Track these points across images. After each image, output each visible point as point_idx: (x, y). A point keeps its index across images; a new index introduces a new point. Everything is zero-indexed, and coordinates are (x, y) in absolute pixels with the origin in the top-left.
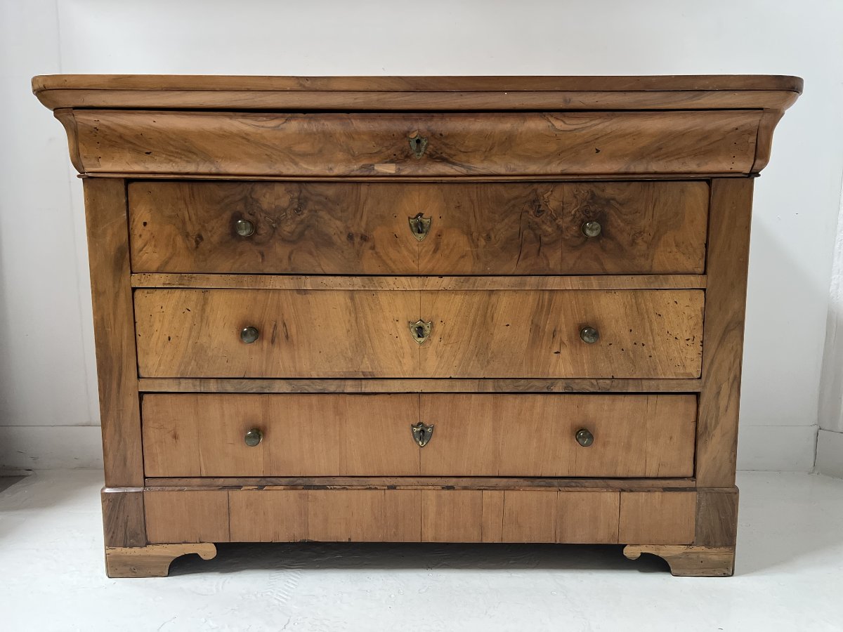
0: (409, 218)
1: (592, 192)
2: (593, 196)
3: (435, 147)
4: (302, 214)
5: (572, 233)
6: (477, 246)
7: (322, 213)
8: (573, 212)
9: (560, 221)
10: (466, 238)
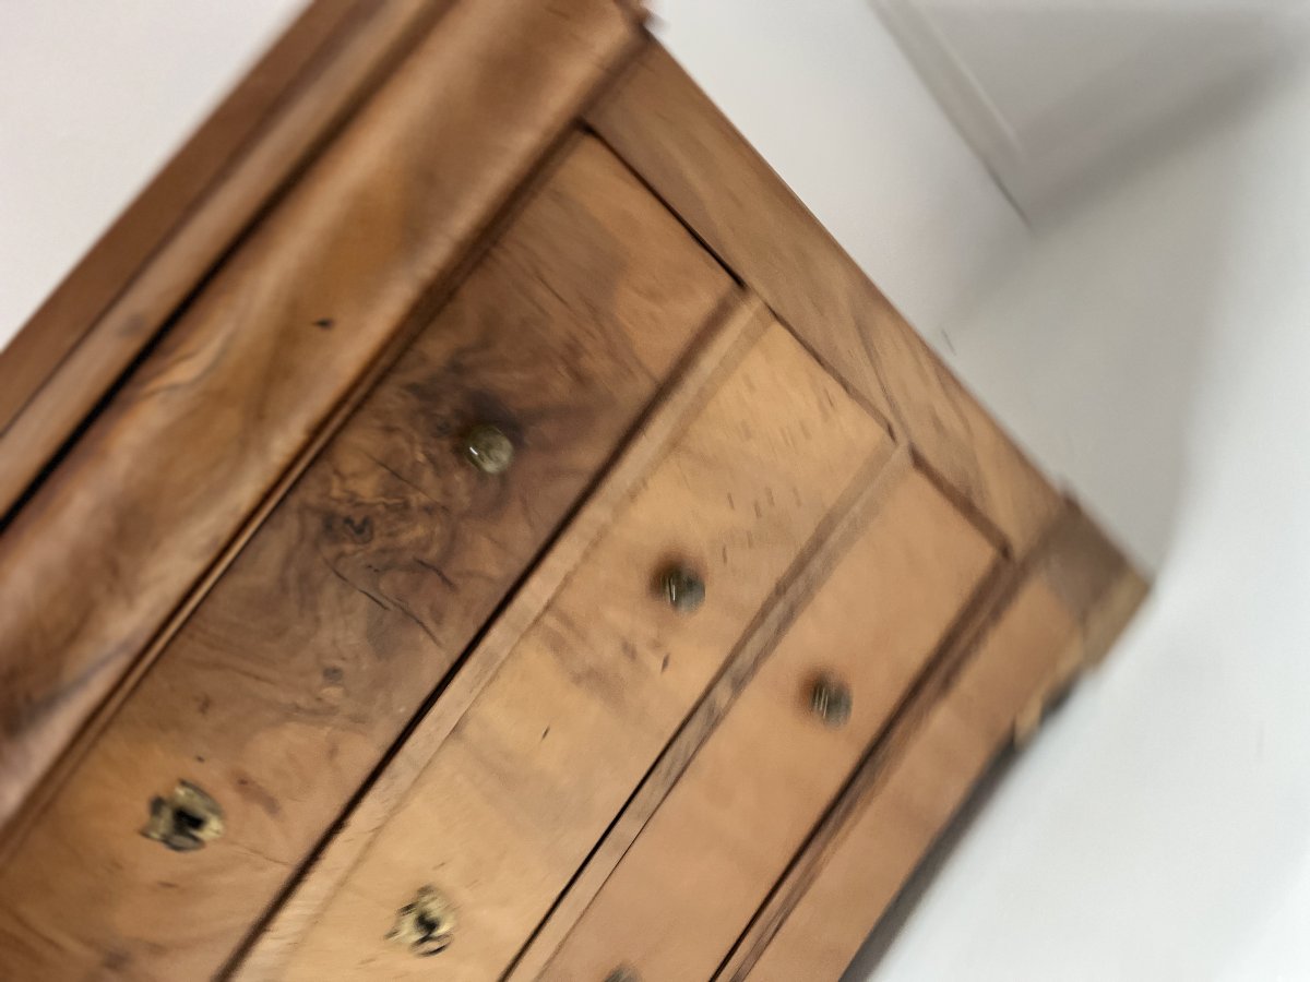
0: (144, 834)
1: (408, 386)
5: (462, 489)
6: (332, 710)
8: (421, 458)
9: (417, 499)
10: (293, 725)
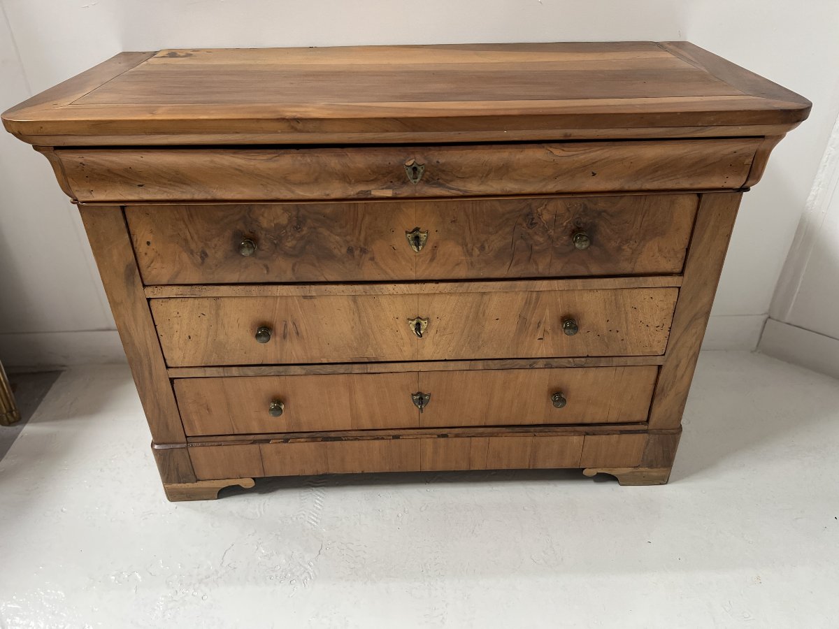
0: (407, 232)
1: (585, 205)
2: (586, 208)
3: (432, 174)
4: (302, 231)
5: (562, 242)
6: (471, 255)
7: (321, 230)
8: (565, 224)
9: (551, 232)
10: (460, 248)
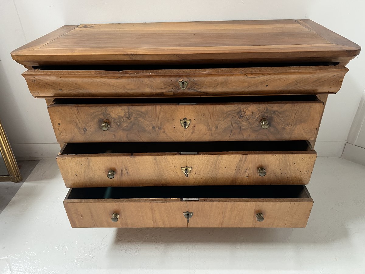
0: (180, 120)
1: (267, 108)
2: (267, 109)
3: (191, 85)
4: (131, 119)
5: (255, 125)
6: (211, 131)
7: (139, 119)
8: (257, 117)
9: (250, 120)
10: (206, 127)
